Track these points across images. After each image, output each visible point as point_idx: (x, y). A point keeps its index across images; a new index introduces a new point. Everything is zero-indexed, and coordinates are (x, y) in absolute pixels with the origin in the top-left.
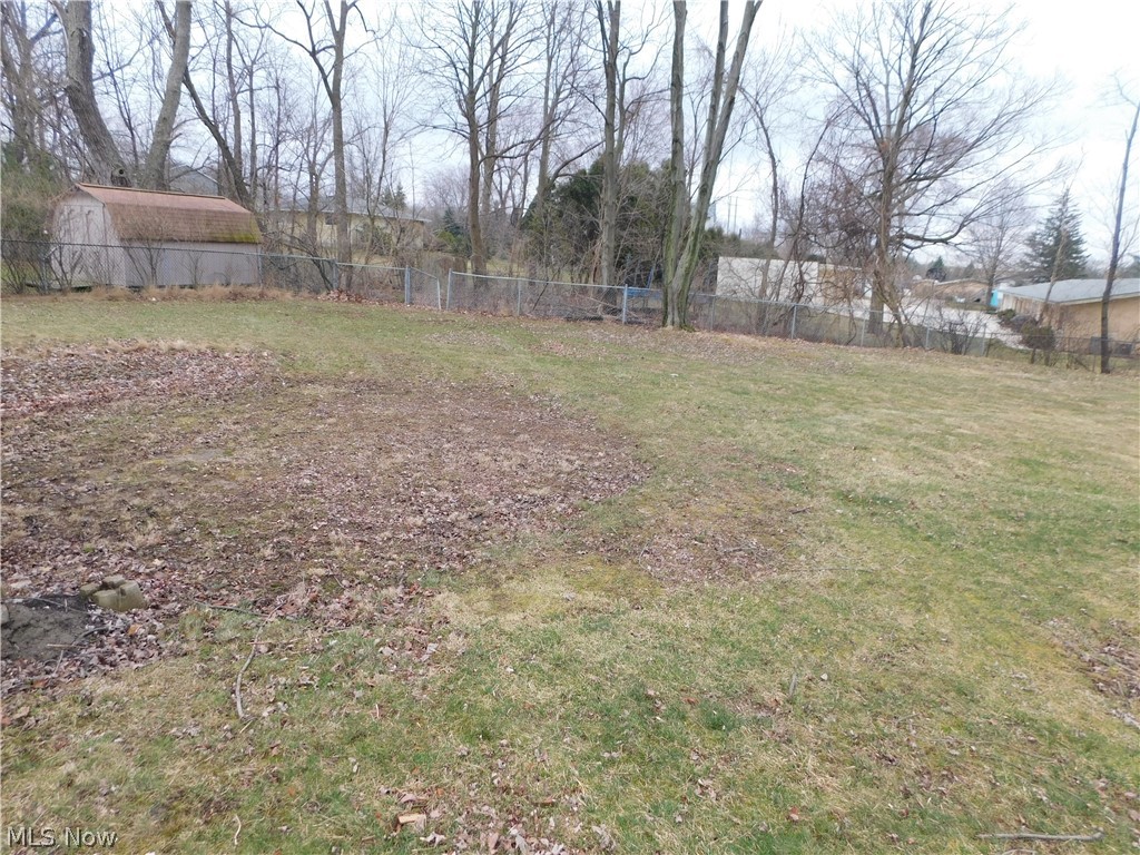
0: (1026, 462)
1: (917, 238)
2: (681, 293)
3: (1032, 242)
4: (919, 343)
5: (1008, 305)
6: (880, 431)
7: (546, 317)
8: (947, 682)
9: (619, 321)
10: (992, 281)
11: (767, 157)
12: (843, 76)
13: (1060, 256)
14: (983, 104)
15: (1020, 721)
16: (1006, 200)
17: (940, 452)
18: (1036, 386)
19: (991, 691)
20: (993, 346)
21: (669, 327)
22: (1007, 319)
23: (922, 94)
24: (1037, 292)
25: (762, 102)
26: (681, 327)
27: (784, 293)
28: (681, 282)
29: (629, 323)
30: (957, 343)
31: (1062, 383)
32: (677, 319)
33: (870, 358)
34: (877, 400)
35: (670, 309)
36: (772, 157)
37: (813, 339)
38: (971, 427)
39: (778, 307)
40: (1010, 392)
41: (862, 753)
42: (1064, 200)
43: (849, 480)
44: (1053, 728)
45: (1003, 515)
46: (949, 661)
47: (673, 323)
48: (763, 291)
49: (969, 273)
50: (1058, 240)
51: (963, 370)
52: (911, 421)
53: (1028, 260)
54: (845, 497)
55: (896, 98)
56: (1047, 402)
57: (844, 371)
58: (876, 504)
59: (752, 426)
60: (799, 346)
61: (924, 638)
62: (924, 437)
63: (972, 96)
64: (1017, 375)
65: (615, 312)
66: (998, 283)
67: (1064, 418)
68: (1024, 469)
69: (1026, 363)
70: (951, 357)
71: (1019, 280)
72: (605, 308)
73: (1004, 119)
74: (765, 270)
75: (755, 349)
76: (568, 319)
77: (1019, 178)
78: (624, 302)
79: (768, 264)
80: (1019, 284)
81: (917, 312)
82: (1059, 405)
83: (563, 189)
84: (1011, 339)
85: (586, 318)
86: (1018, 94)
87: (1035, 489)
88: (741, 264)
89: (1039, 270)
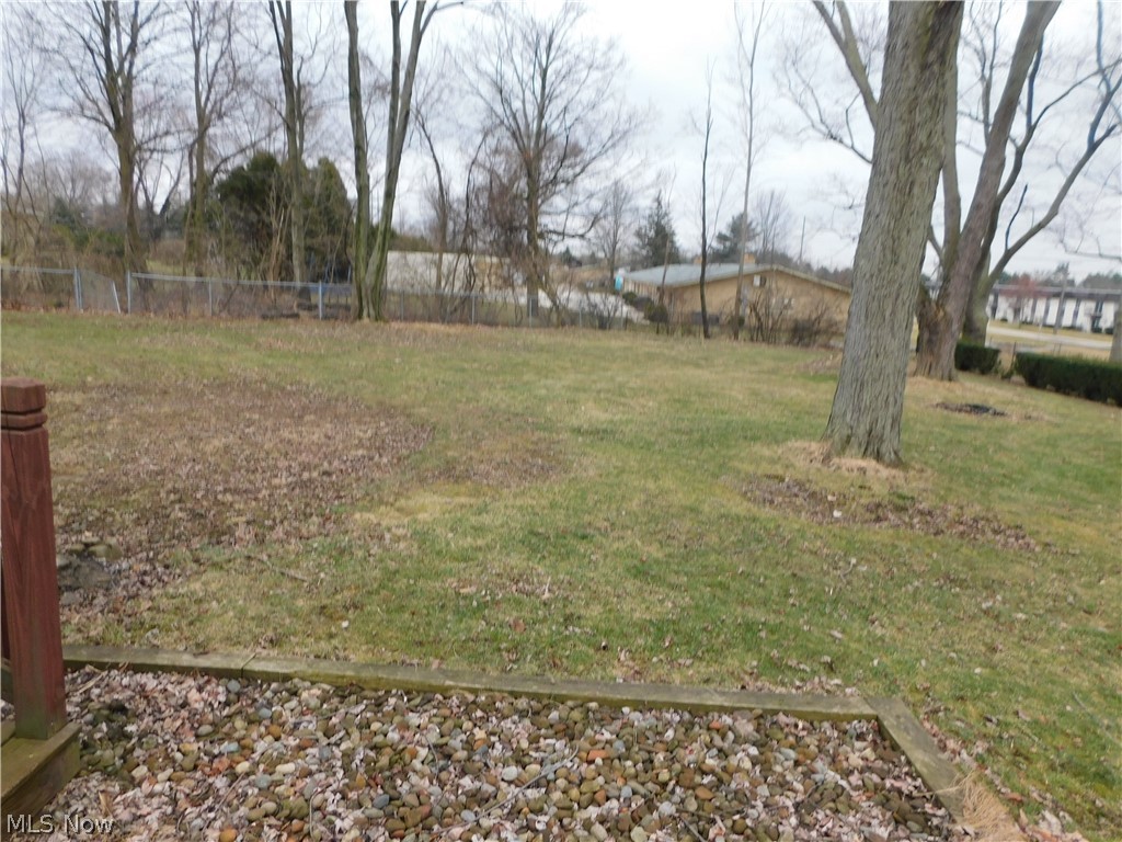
0: (679, 401)
1: (558, 234)
2: (374, 288)
3: (639, 234)
4: (573, 322)
5: (630, 288)
6: (577, 390)
7: (240, 316)
8: (685, 508)
9: (316, 317)
10: (613, 269)
11: (432, 161)
12: (486, 89)
13: (659, 246)
14: (600, 123)
15: (722, 516)
16: (618, 198)
17: (623, 400)
18: (666, 351)
19: (706, 508)
20: (627, 322)
21: (366, 320)
22: (630, 299)
23: (553, 109)
24: (654, 275)
25: (423, 110)
26: (377, 320)
27: (458, 284)
28: (373, 278)
29: (326, 318)
30: (603, 323)
31: (682, 348)
32: (372, 312)
33: (542, 336)
34: (564, 369)
35: (364, 303)
36: (436, 161)
37: (491, 323)
38: (635, 383)
39: (453, 297)
40: (651, 357)
41: (659, 537)
42: (658, 201)
43: (575, 422)
44: (738, 517)
45: (678, 431)
46: (680, 498)
47: (369, 316)
48: (439, 282)
49: (593, 260)
50: (657, 233)
51: (614, 342)
52: (594, 382)
53: (637, 249)
54: (578, 431)
55: (532, 111)
56: (676, 362)
57: (527, 348)
58: (599, 434)
59: (484, 394)
60: (482, 331)
61: (663, 492)
62: (609, 391)
63: (591, 116)
64: (650, 344)
65: (311, 308)
66: (617, 269)
67: (691, 372)
68: (678, 405)
69: (654, 334)
70: (600, 333)
71: (634, 266)
72: (299, 306)
73: (616, 137)
74: (439, 265)
75: (449, 335)
76: (264, 317)
77: (630, 184)
78: (318, 299)
79: (441, 258)
80: (633, 270)
81: (572, 298)
82: (685, 363)
83: (222, 185)
84: (637, 316)
85: (282, 316)
86: (624, 117)
87: (689, 416)
88: (416, 258)
89: (646, 258)
